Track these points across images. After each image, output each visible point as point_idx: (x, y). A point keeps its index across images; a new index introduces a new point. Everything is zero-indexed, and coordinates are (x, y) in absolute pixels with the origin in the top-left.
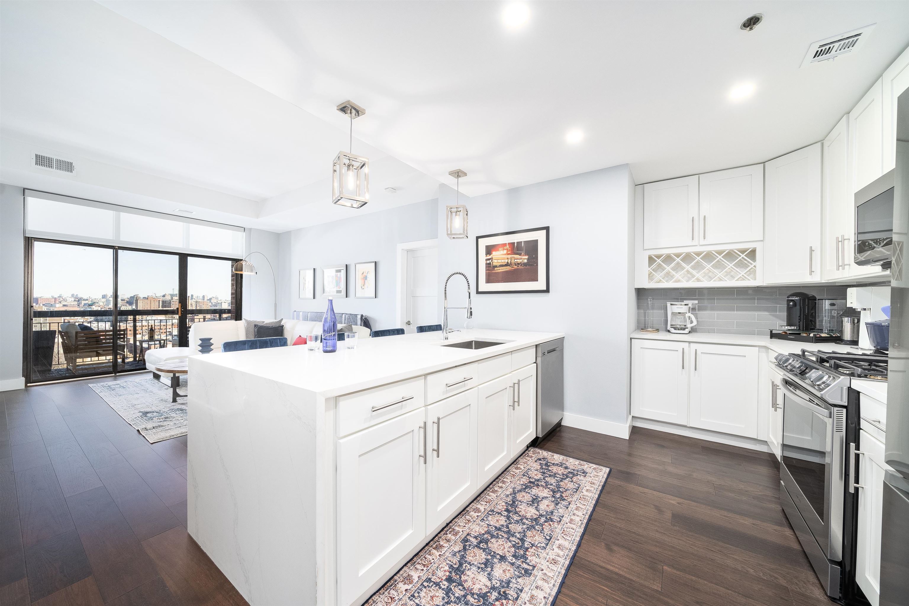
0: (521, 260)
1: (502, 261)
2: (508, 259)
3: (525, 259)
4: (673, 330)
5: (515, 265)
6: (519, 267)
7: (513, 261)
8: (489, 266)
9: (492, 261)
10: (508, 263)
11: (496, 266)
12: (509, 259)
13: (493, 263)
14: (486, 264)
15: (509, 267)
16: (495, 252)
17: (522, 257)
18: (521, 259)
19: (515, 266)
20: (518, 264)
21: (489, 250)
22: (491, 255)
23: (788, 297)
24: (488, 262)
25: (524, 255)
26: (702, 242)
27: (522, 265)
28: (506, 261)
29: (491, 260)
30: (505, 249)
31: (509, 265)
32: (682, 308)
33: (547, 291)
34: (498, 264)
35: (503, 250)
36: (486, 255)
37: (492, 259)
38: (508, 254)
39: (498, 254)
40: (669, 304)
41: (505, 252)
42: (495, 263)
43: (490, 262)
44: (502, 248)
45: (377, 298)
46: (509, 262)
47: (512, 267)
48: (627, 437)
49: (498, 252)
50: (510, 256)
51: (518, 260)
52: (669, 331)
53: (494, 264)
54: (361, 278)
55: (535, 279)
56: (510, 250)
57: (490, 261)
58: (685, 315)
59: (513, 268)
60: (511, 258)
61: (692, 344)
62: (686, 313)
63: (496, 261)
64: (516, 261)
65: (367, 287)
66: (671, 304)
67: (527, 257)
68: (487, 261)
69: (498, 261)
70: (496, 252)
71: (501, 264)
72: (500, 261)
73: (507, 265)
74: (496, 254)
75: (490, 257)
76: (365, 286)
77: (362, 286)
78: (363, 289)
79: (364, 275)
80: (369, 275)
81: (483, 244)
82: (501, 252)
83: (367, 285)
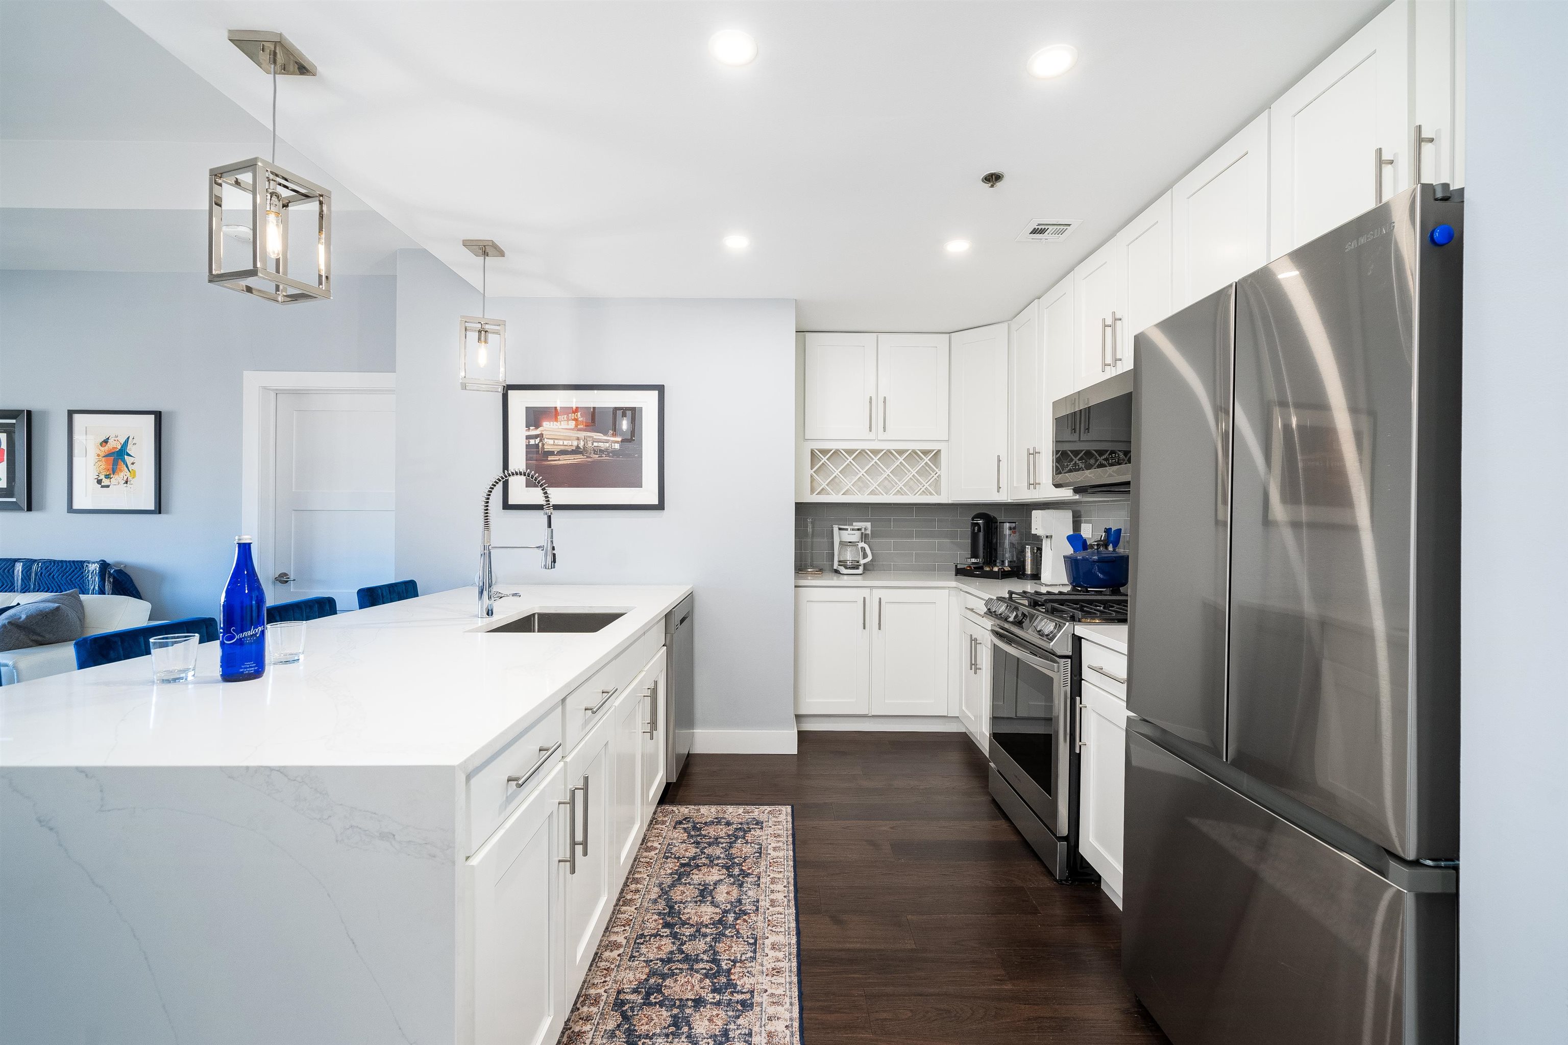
0: (607, 445)
1: (566, 443)
2: (578, 439)
3: (617, 442)
4: (843, 570)
5: (595, 452)
6: (602, 457)
7: (591, 445)
8: (535, 453)
9: (541, 440)
10: (578, 447)
11: (552, 453)
12: (582, 441)
13: (543, 445)
14: (528, 446)
15: (580, 456)
16: (548, 423)
17: (609, 438)
18: (607, 441)
19: (593, 456)
20: (601, 451)
21: (535, 417)
22: (540, 429)
23: (973, 519)
24: (532, 442)
25: (612, 436)
26: (882, 435)
27: (608, 454)
28: (575, 443)
29: (539, 439)
30: (572, 419)
31: (581, 453)
32: (855, 534)
33: (660, 506)
34: (556, 449)
35: (568, 420)
36: (528, 426)
37: (540, 436)
38: (580, 430)
39: (557, 427)
40: (836, 528)
41: (572, 425)
42: (549, 445)
43: (537, 443)
44: (565, 416)
45: (167, 513)
46: (581, 446)
47: (588, 457)
48: (794, 751)
49: (555, 423)
50: (582, 434)
51: (601, 444)
52: (837, 571)
53: (547, 448)
54: (98, 455)
55: (637, 483)
56: (583, 423)
57: (536, 440)
58: (858, 545)
59: (589, 460)
60: (585, 438)
61: (874, 591)
62: (858, 542)
63: (551, 442)
64: (595, 444)
66: (840, 529)
67: (619, 439)
68: (530, 440)
69: (556, 441)
70: (552, 423)
71: (563, 448)
72: (561, 443)
73: (577, 451)
74: (552, 426)
75: (537, 432)
76: (118, 478)
77: (102, 477)
78: (108, 486)
79: (106, 447)
80: (130, 449)
81: (519, 402)
82: (564, 425)
83: (122, 475)
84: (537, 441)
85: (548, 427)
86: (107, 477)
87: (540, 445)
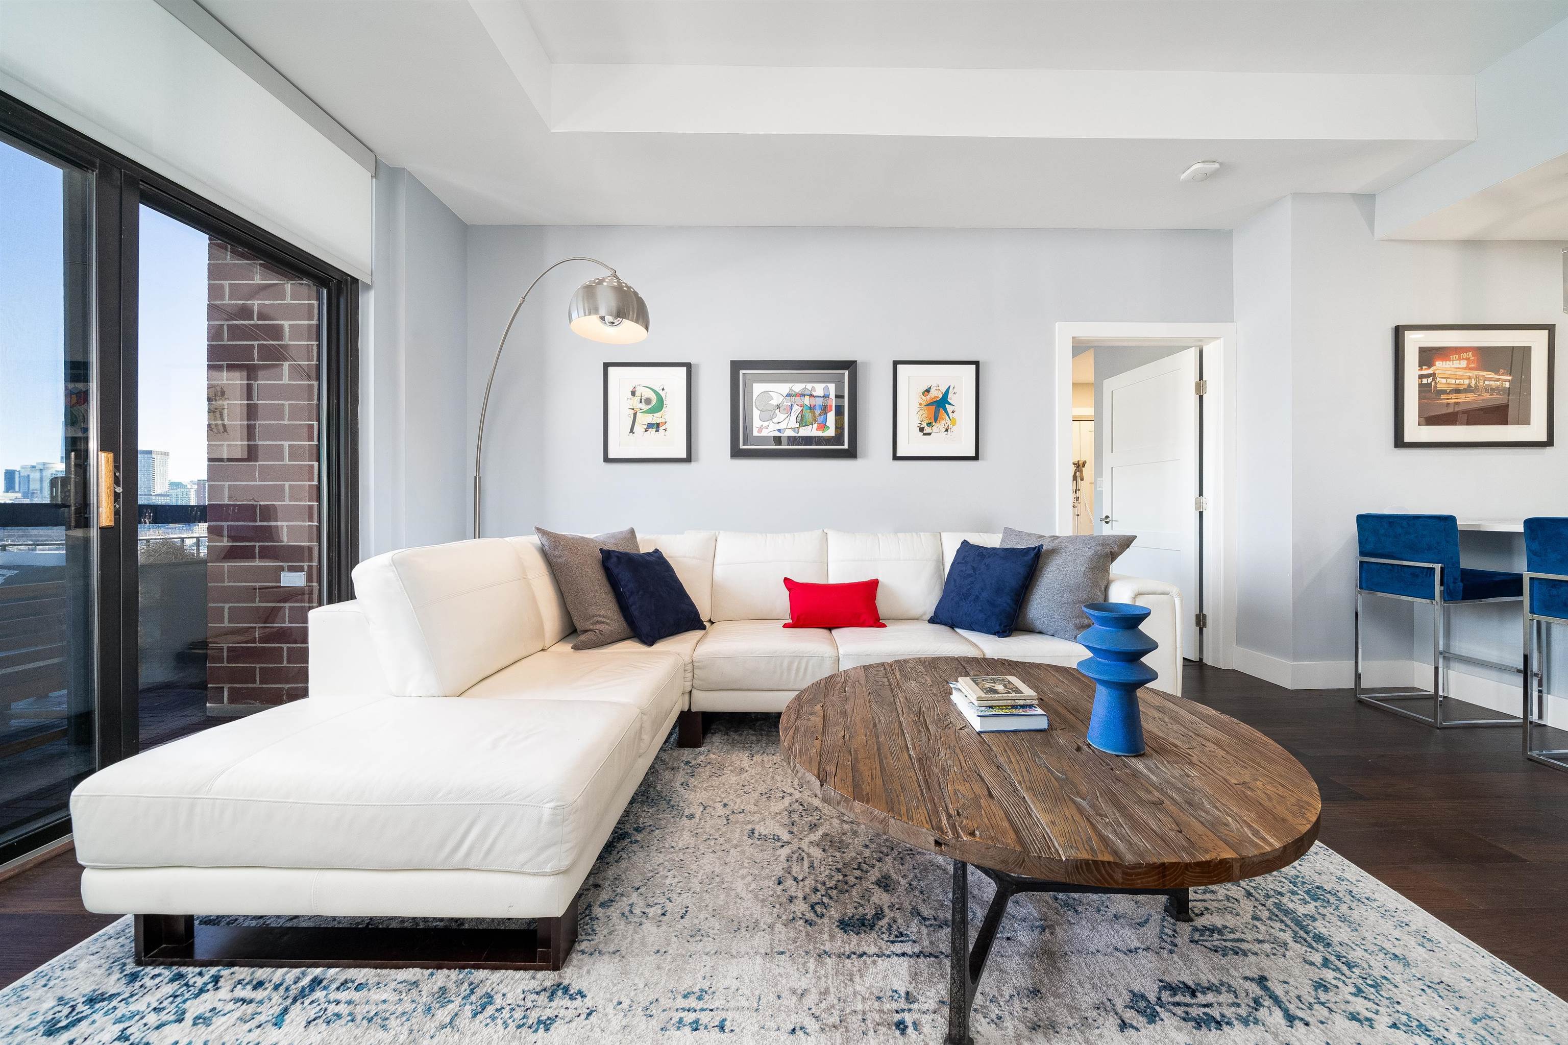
0: (1498, 383)
1: (1458, 382)
2: (1470, 378)
3: (1506, 381)
5: (1486, 391)
6: (1492, 395)
7: (1482, 384)
8: (1428, 392)
9: (1433, 380)
10: (1469, 386)
11: (1444, 392)
12: (1473, 379)
13: (1436, 384)
14: (1422, 385)
15: (1471, 394)
16: (1441, 362)
17: (1499, 377)
18: (1498, 380)
19: (1484, 394)
20: (1493, 390)
22: (1433, 368)
24: (1425, 381)
25: (1503, 374)
27: (1499, 392)
28: (1467, 382)
29: (1431, 378)
30: (1463, 359)
31: (1472, 391)
33: (1550, 442)
34: (1449, 388)
35: (1460, 359)
36: (1422, 365)
37: (1433, 375)
38: (1471, 369)
39: (1449, 366)
41: (1464, 364)
42: (1442, 383)
43: (1429, 382)
44: (1457, 355)
45: (983, 459)
46: (1473, 384)
47: (1479, 395)
49: (1447, 362)
50: (1474, 373)
51: (1492, 383)
53: (1439, 387)
54: (920, 404)
55: (1526, 421)
56: (1473, 362)
59: (1481, 398)
60: (1477, 378)
63: (1444, 381)
64: (1487, 383)
65: (947, 430)
67: (1509, 378)
68: (1423, 379)
69: (1448, 380)
70: (1444, 362)
71: (1455, 386)
72: (1453, 381)
73: (1468, 389)
74: (1444, 366)
75: (1430, 371)
76: (939, 427)
77: (924, 425)
78: (929, 434)
79: (929, 396)
80: (951, 398)
81: (1414, 341)
82: (1456, 364)
83: (943, 422)
84: (1430, 380)
85: (1440, 366)
86: (929, 424)
87: (1433, 383)
